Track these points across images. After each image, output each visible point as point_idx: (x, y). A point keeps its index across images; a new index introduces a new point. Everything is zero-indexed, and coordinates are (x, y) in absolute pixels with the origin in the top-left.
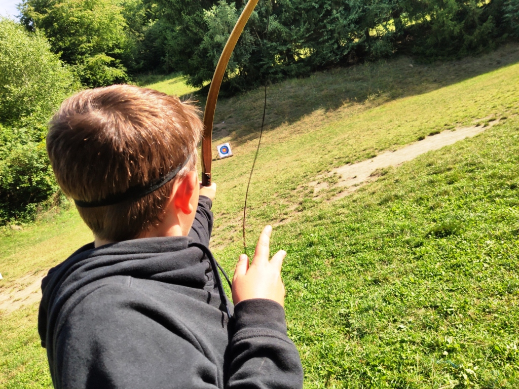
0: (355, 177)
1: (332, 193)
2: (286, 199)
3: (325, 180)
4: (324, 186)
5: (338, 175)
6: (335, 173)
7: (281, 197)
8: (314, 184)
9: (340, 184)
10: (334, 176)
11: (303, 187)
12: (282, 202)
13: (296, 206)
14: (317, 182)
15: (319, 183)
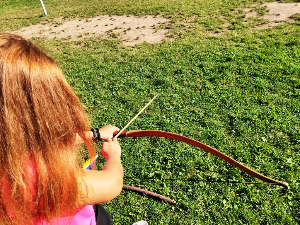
0: (279, 15)
1: (257, 23)
2: (225, 17)
3: (256, 10)
4: (254, 14)
5: (267, 9)
6: (265, 7)
7: (221, 14)
8: (247, 10)
9: (266, 17)
10: (264, 9)
11: (239, 10)
12: (221, 17)
13: (229, 24)
14: (250, 9)
15: (251, 11)
